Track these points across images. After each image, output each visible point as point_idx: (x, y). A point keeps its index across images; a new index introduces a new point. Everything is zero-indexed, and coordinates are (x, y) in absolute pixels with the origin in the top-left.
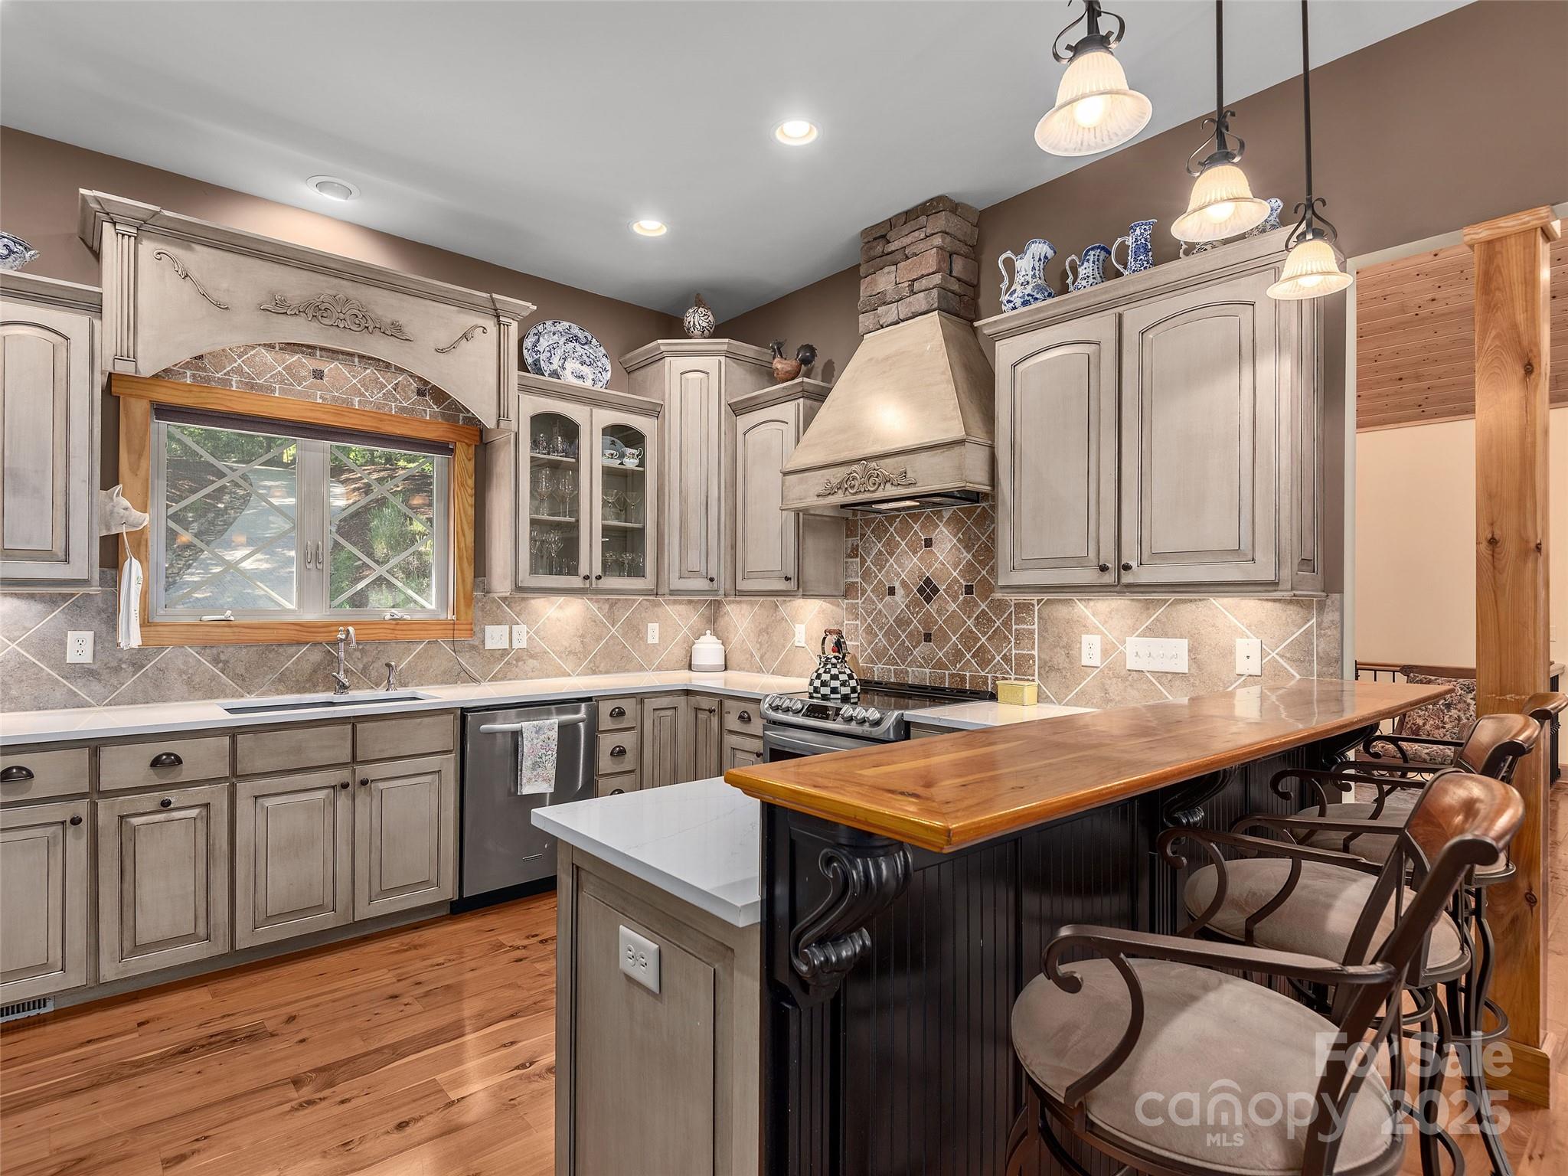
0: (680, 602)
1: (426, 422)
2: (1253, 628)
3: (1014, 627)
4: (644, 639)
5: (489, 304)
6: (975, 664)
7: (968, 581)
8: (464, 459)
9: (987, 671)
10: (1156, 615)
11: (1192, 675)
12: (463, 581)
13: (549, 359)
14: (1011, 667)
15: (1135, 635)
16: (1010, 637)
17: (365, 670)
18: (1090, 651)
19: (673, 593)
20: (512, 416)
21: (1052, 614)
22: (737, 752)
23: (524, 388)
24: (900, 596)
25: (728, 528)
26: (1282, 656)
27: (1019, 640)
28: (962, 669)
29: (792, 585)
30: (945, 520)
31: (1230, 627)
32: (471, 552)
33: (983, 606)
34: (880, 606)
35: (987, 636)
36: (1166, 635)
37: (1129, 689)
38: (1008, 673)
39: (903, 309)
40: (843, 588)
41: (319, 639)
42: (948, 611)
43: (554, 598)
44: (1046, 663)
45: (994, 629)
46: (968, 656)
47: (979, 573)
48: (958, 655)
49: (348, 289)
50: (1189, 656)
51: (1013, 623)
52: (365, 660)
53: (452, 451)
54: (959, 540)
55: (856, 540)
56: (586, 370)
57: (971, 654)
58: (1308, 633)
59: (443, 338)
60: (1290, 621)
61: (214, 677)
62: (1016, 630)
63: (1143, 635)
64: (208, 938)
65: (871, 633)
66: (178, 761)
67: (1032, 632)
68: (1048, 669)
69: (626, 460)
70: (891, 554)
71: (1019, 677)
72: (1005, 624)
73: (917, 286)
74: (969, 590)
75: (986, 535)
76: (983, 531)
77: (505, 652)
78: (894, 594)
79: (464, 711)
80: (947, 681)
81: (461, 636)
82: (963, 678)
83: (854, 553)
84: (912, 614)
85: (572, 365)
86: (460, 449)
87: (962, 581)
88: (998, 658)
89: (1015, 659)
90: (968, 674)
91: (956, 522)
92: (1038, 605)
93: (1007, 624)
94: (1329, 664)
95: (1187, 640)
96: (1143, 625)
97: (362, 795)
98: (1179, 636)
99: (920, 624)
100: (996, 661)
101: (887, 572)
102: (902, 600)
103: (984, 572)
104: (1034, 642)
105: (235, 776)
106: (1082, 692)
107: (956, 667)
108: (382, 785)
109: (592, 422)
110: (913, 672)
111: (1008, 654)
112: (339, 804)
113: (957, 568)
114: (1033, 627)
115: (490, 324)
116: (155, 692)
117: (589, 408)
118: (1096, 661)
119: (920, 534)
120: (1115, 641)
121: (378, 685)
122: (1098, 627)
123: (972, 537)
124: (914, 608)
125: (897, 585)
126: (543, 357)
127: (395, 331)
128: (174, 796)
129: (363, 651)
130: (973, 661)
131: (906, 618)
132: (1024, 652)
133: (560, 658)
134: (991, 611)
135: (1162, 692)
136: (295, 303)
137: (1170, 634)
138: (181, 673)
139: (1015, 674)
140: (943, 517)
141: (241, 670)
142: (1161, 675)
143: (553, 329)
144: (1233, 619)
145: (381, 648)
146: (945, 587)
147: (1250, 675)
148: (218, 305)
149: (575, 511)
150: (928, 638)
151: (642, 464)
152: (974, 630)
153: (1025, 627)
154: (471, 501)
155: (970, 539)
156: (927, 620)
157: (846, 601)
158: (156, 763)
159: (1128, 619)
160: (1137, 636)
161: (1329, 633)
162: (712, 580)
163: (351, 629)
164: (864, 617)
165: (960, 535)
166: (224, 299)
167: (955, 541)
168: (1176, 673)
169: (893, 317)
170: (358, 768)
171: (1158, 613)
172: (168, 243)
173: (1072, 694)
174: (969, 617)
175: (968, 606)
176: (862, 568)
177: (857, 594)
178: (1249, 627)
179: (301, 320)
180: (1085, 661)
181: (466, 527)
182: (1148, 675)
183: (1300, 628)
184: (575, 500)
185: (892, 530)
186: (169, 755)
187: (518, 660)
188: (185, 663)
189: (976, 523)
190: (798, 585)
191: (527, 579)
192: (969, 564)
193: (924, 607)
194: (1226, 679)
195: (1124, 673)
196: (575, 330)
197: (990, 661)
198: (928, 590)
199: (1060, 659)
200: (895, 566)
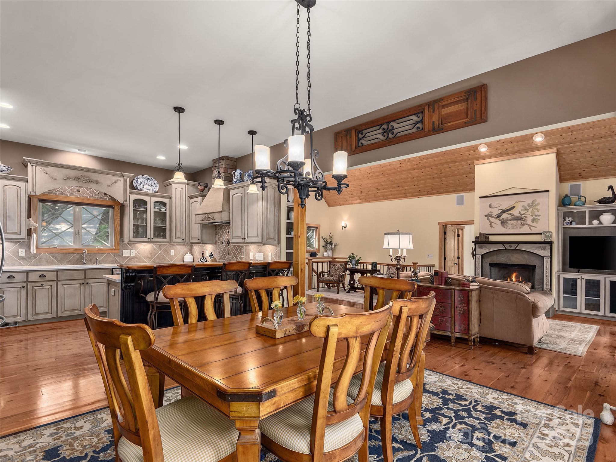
0: (181, 245)
1: (107, 201)
3: (241, 251)
4: (170, 254)
5: (121, 175)
8: (117, 210)
12: (117, 239)
13: (140, 185)
16: (240, 253)
17: (90, 260)
19: (174, 242)
20: (128, 200)
23: (131, 193)
24: (224, 244)
25: (188, 227)
27: (242, 254)
29: (199, 241)
32: (119, 232)
34: (221, 246)
35: (237, 253)
40: (215, 242)
41: (79, 252)
42: (231, 247)
43: (143, 244)
45: (238, 251)
48: (233, 257)
49: (85, 173)
52: (91, 257)
53: (114, 208)
55: (217, 231)
56: (150, 187)
57: (235, 257)
59: (109, 183)
61: (53, 261)
64: (52, 314)
65: (219, 252)
66: (45, 276)
69: (162, 210)
70: (223, 234)
77: (128, 257)
79: (113, 269)
81: (116, 253)
83: (217, 233)
85: (145, 187)
86: (116, 207)
88: (239, 258)
94: (278, 258)
97: (87, 286)
99: (227, 250)
101: (222, 238)
105: (57, 280)
108: (92, 284)
109: (151, 201)
112: (81, 288)
114: (244, 251)
115: (122, 179)
116: (39, 263)
117: (150, 197)
119: (227, 230)
121: (94, 263)
124: (226, 247)
125: (224, 241)
126: (138, 184)
127: (97, 182)
128: (44, 284)
129: (90, 256)
130: (235, 259)
131: (225, 249)
133: (145, 258)
134: (238, 248)
136: (72, 177)
138: (45, 259)
141: (59, 259)
143: (142, 177)
145: (95, 255)
148: (54, 179)
149: (146, 223)
150: (228, 254)
151: (166, 210)
152: (235, 252)
154: (119, 219)
157: (215, 245)
158: (40, 276)
161: (279, 252)
162: (183, 239)
163: (86, 250)
164: (218, 249)
166: (55, 178)
170: (86, 280)
172: (42, 166)
176: (218, 237)
177: (217, 243)
179: (73, 181)
181: (117, 226)
184: (146, 219)
185: (219, 229)
186: (43, 275)
187: (132, 259)
188: (46, 257)
190: (202, 241)
191: (132, 239)
193: (228, 246)
196: (148, 177)
198: (228, 243)
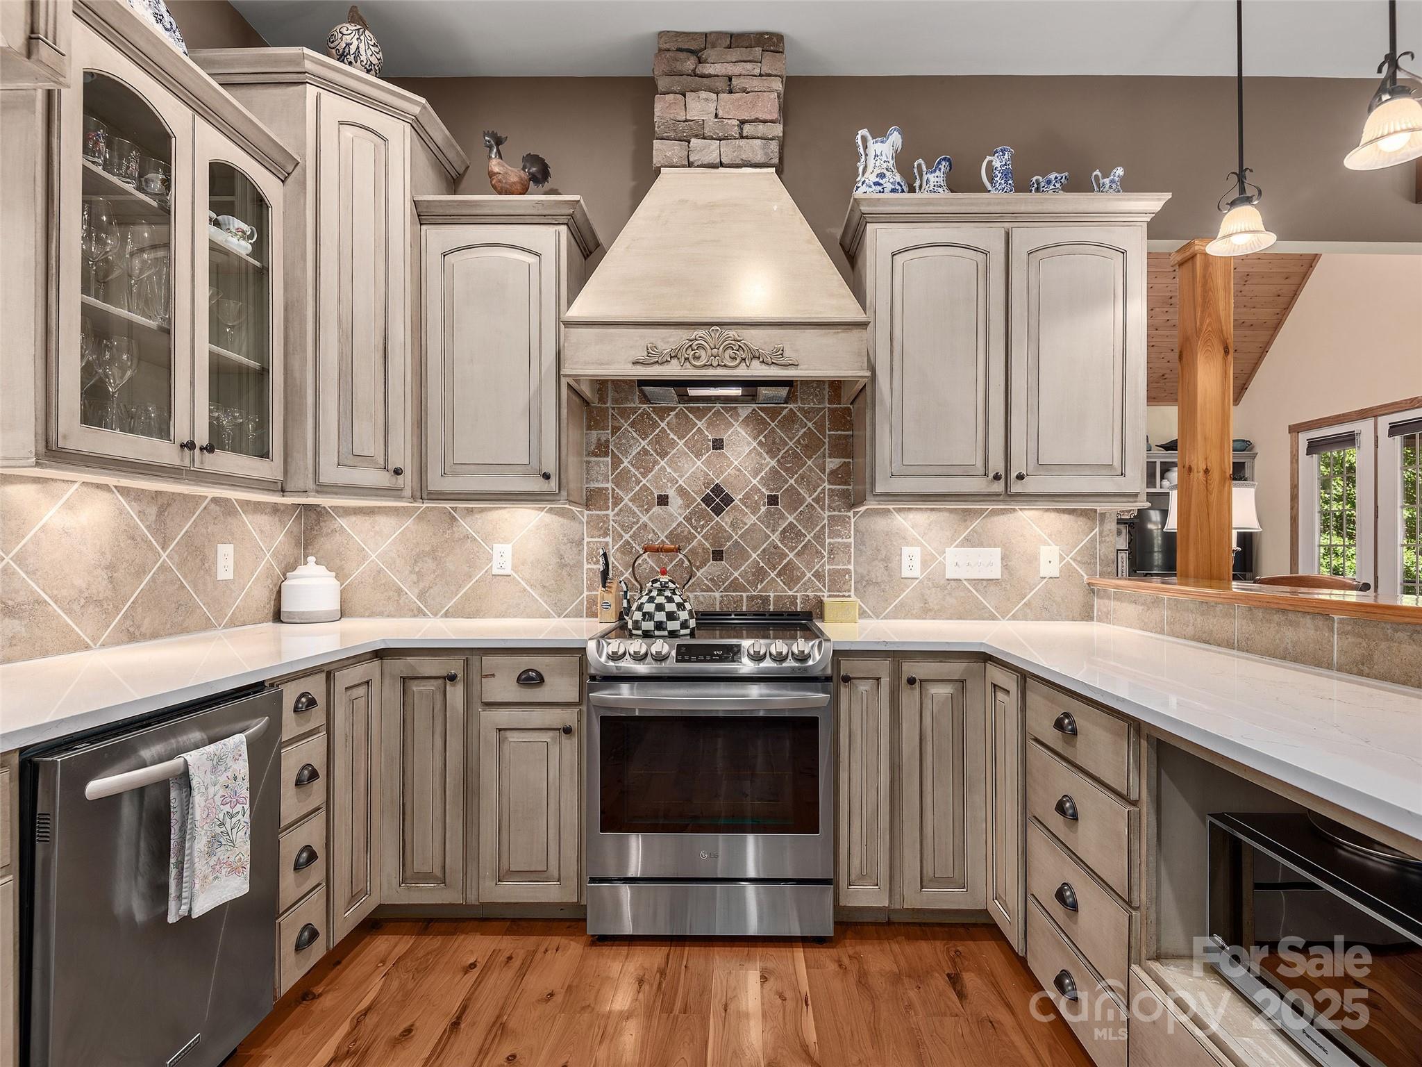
2: (1054, 536)
3: (827, 541)
4: (211, 571)
6: (781, 583)
7: (772, 490)
9: (795, 590)
10: (972, 527)
11: (1004, 580)
14: (825, 583)
15: (954, 545)
16: (823, 552)
18: (911, 563)
21: (870, 526)
22: (508, 734)
24: (676, 507)
25: (414, 394)
26: (1074, 560)
27: (833, 554)
28: (764, 589)
29: (551, 487)
30: (741, 419)
31: (1035, 536)
33: (791, 519)
34: (644, 519)
35: (796, 551)
36: (981, 545)
37: (948, 598)
38: (820, 590)
39: (728, 151)
40: (582, 495)
42: (746, 524)
44: (862, 577)
45: (803, 543)
46: (773, 575)
47: (786, 481)
48: (760, 574)
50: (1002, 563)
51: (826, 537)
54: (760, 443)
55: (606, 434)
57: (775, 573)
58: (1093, 540)
60: (1080, 530)
62: (830, 544)
63: (961, 545)
65: (631, 552)
67: (848, 546)
68: (865, 583)
69: (231, 239)
70: (663, 454)
71: (832, 593)
72: (817, 537)
73: (748, 129)
74: (773, 500)
75: (794, 440)
76: (790, 435)
78: (666, 504)
80: (745, 604)
82: (766, 600)
83: (602, 449)
84: (695, 528)
87: (764, 490)
88: (809, 575)
89: (829, 575)
90: (772, 595)
91: (755, 423)
92: (854, 517)
93: (819, 538)
94: (1108, 565)
95: (1000, 549)
96: (960, 536)
98: (992, 545)
99: (706, 540)
100: (806, 578)
101: (657, 477)
102: (680, 511)
103: (792, 481)
104: (850, 557)
106: (902, 604)
107: (757, 588)
110: (696, 597)
111: (820, 570)
113: (757, 475)
114: (848, 540)
118: (916, 572)
119: (706, 433)
120: (934, 552)
122: (917, 539)
123: (777, 440)
124: (698, 521)
125: (671, 493)
130: (779, 580)
131: (686, 533)
132: (839, 568)
133: (69, 612)
134: (800, 524)
135: (978, 598)
137: (985, 544)
139: (829, 591)
140: (738, 415)
142: (976, 582)
144: (1038, 530)
146: (741, 497)
147: (1051, 578)
150: (718, 555)
152: (780, 545)
153: (840, 540)
155: (774, 443)
156: (717, 535)
157: (586, 512)
159: (947, 531)
160: (956, 547)
161: (1108, 540)
162: (396, 472)
164: (618, 532)
165: (761, 438)
167: (755, 444)
168: (990, 580)
169: (714, 158)
171: (973, 526)
173: (891, 607)
174: (773, 531)
175: (771, 519)
176: (614, 469)
177: (606, 503)
178: (1050, 536)
180: (906, 573)
182: (965, 582)
183: (1087, 537)
185: (663, 425)
189: (782, 425)
190: (560, 486)
191: (76, 435)
192: (774, 471)
193: (711, 520)
194: (1032, 582)
195: (943, 582)
197: (799, 579)
198: (718, 499)
199: (878, 572)
200: (669, 470)
